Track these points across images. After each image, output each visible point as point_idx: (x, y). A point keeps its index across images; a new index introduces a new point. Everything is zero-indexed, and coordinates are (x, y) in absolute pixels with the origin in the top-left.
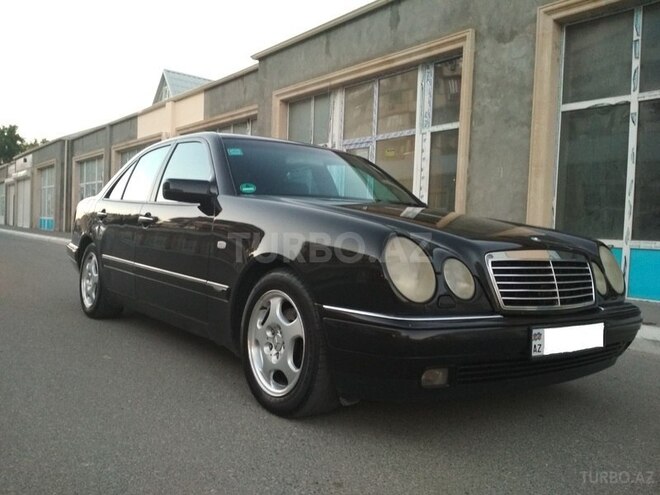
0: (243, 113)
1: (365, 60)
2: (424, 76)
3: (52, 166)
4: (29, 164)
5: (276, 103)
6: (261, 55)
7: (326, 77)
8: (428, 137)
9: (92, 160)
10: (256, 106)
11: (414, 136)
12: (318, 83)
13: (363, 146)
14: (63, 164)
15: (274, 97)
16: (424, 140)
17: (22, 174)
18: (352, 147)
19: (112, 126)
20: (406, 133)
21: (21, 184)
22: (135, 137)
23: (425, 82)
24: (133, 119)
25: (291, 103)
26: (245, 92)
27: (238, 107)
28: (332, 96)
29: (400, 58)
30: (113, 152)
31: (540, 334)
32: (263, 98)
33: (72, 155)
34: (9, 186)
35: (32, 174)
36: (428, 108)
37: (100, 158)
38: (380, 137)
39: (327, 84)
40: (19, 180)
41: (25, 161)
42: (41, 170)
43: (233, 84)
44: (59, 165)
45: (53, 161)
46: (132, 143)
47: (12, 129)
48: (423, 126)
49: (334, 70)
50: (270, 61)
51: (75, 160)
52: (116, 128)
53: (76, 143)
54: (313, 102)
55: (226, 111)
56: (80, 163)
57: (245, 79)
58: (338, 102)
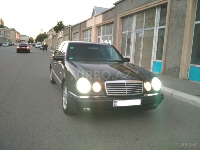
0: (111, 21)
1: (142, 5)
2: (158, 11)
3: (67, 35)
4: (62, 34)
5: (119, 18)
6: (116, 3)
7: (131, 11)
8: (158, 30)
9: (76, 33)
10: (114, 19)
11: (154, 29)
12: (129, 12)
13: (141, 32)
14: (70, 34)
15: (118, 16)
16: (157, 31)
17: (61, 36)
18: (138, 32)
19: (81, 23)
20: (152, 28)
21: (61, 39)
22: (86, 27)
23: (158, 12)
24: (85, 21)
25: (123, 18)
26: (112, 14)
27: (110, 19)
28: (133, 16)
29: (151, 5)
30: (81, 31)
31: (116, 102)
32: (115, 17)
33: (72, 31)
34: (58, 39)
35: (63, 36)
36: (158, 21)
37: (78, 32)
38: (145, 29)
39: (131, 13)
40: (60, 38)
41: (61, 33)
42: (65, 35)
43: (109, 12)
44: (69, 34)
45: (67, 33)
46: (85, 29)
47: (61, 22)
48: (157, 26)
49: (133, 8)
50: (118, 5)
51: (73, 33)
52: (82, 24)
53: (73, 28)
54: (128, 18)
55: (107, 20)
56: (74, 34)
57: (112, 10)
58: (135, 18)
